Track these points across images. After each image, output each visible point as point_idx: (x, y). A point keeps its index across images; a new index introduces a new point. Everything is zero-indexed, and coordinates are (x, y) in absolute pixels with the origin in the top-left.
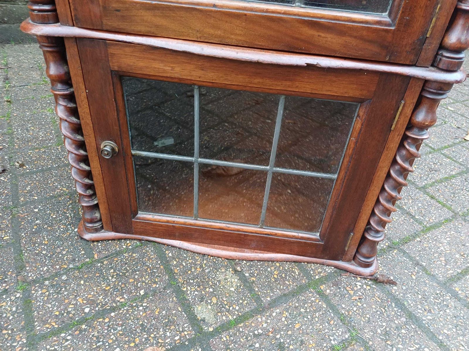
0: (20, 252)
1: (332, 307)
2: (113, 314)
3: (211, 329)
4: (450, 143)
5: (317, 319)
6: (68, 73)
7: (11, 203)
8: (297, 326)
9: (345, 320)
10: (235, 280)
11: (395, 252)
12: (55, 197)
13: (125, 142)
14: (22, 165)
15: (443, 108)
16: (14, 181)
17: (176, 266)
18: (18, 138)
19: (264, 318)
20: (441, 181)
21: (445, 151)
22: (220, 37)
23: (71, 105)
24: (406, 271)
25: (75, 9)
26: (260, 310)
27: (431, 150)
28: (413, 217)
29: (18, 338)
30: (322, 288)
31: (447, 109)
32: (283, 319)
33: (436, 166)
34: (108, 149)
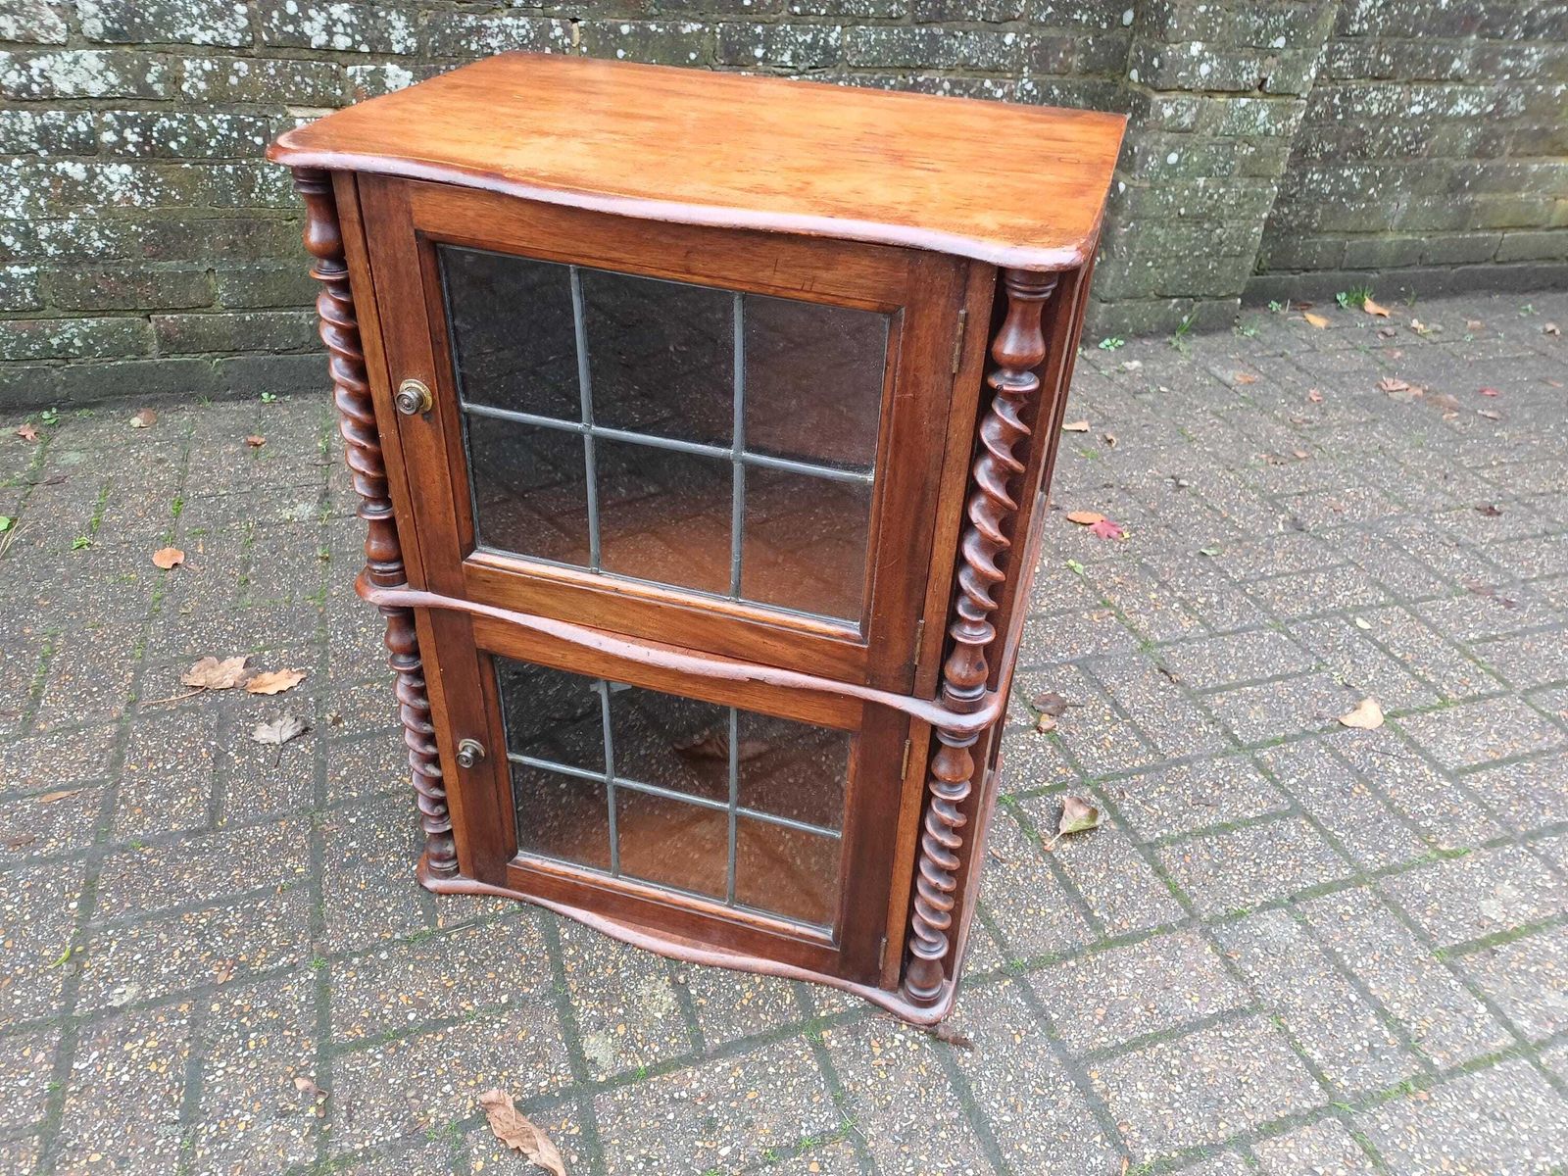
0: (318, 899)
1: (828, 1070)
2: (450, 1029)
3: (602, 1078)
4: (1295, 731)
5: (790, 1089)
6: (415, 643)
7: (312, 801)
8: (751, 1096)
9: (842, 1100)
10: (669, 999)
11: (1007, 983)
12: (389, 796)
13: (496, 742)
14: (336, 721)
15: (1342, 622)
16: (321, 755)
17: (572, 959)
18: (335, 655)
19: (697, 1074)
20: (1206, 832)
21: (1267, 754)
22: (627, 627)
23: (417, 684)
24: (1008, 1026)
25: (430, 574)
26: (698, 1058)
27: (1232, 748)
28: (1088, 913)
29: (304, 1045)
30: (825, 1034)
31: (1353, 624)
32: (731, 1080)
33: (1217, 793)
34: (468, 754)
